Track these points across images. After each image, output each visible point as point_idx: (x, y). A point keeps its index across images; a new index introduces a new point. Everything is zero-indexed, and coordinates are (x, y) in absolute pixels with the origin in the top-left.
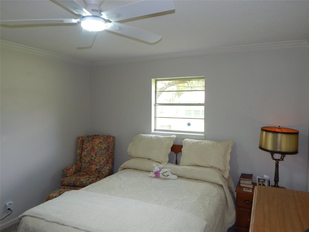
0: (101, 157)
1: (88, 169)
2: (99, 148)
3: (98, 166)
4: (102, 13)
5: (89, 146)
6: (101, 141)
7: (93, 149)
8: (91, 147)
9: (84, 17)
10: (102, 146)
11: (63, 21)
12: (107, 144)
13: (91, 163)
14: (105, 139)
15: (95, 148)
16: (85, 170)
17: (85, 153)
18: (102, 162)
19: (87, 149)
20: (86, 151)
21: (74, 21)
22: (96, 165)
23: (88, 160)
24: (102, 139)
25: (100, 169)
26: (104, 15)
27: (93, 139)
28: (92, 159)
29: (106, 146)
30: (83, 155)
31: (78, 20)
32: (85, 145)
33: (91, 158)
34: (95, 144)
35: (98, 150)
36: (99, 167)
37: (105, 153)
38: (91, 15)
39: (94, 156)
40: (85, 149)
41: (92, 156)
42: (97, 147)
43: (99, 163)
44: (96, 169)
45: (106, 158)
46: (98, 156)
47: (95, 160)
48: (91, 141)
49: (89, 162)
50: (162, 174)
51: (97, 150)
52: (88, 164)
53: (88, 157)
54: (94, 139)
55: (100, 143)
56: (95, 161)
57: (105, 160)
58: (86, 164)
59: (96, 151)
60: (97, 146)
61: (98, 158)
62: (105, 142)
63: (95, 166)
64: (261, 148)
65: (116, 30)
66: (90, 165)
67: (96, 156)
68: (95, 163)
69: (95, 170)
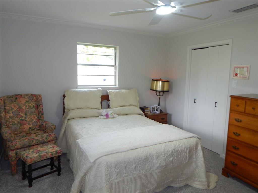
0: (32, 116)
1: (20, 130)
2: (27, 107)
3: (31, 125)
4: (171, 3)
5: (15, 106)
6: (27, 100)
7: (20, 109)
8: (18, 107)
9: (159, 6)
10: (30, 105)
11: (145, 10)
12: (35, 102)
13: (21, 123)
14: (30, 98)
15: (23, 107)
16: (16, 132)
17: (11, 115)
18: (34, 120)
19: (12, 110)
20: (12, 113)
21: (152, 9)
22: (29, 124)
23: (17, 121)
24: (27, 98)
25: (33, 127)
26: (173, 4)
27: (16, 99)
28: (23, 119)
29: (34, 104)
30: (9, 117)
31: (155, 8)
32: (8, 107)
33: (20, 118)
34: (22, 104)
35: (27, 109)
36: (33, 125)
37: (35, 111)
38: (164, 5)
39: (24, 115)
40: (10, 110)
41: (21, 116)
42: (25, 107)
43: (32, 121)
44: (30, 128)
45: (37, 116)
46: (28, 115)
47: (26, 119)
48: (15, 101)
49: (19, 123)
50: (110, 115)
51: (25, 109)
52: (19, 125)
53: (16, 118)
54: (18, 99)
55: (27, 102)
56: (26, 121)
57: (36, 117)
58: (16, 126)
59: (25, 111)
60: (24, 105)
61: (28, 117)
62: (32, 101)
63: (28, 126)
64: (151, 90)
65: (179, 12)
66: (21, 125)
67: (26, 115)
68: (27, 122)
69: (29, 130)
